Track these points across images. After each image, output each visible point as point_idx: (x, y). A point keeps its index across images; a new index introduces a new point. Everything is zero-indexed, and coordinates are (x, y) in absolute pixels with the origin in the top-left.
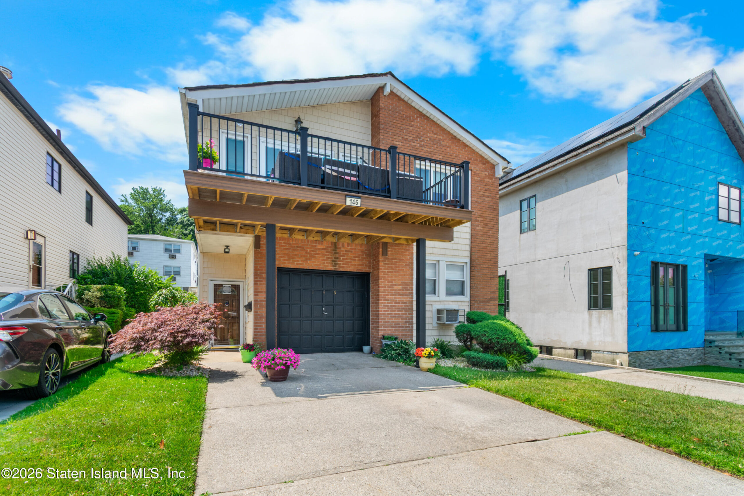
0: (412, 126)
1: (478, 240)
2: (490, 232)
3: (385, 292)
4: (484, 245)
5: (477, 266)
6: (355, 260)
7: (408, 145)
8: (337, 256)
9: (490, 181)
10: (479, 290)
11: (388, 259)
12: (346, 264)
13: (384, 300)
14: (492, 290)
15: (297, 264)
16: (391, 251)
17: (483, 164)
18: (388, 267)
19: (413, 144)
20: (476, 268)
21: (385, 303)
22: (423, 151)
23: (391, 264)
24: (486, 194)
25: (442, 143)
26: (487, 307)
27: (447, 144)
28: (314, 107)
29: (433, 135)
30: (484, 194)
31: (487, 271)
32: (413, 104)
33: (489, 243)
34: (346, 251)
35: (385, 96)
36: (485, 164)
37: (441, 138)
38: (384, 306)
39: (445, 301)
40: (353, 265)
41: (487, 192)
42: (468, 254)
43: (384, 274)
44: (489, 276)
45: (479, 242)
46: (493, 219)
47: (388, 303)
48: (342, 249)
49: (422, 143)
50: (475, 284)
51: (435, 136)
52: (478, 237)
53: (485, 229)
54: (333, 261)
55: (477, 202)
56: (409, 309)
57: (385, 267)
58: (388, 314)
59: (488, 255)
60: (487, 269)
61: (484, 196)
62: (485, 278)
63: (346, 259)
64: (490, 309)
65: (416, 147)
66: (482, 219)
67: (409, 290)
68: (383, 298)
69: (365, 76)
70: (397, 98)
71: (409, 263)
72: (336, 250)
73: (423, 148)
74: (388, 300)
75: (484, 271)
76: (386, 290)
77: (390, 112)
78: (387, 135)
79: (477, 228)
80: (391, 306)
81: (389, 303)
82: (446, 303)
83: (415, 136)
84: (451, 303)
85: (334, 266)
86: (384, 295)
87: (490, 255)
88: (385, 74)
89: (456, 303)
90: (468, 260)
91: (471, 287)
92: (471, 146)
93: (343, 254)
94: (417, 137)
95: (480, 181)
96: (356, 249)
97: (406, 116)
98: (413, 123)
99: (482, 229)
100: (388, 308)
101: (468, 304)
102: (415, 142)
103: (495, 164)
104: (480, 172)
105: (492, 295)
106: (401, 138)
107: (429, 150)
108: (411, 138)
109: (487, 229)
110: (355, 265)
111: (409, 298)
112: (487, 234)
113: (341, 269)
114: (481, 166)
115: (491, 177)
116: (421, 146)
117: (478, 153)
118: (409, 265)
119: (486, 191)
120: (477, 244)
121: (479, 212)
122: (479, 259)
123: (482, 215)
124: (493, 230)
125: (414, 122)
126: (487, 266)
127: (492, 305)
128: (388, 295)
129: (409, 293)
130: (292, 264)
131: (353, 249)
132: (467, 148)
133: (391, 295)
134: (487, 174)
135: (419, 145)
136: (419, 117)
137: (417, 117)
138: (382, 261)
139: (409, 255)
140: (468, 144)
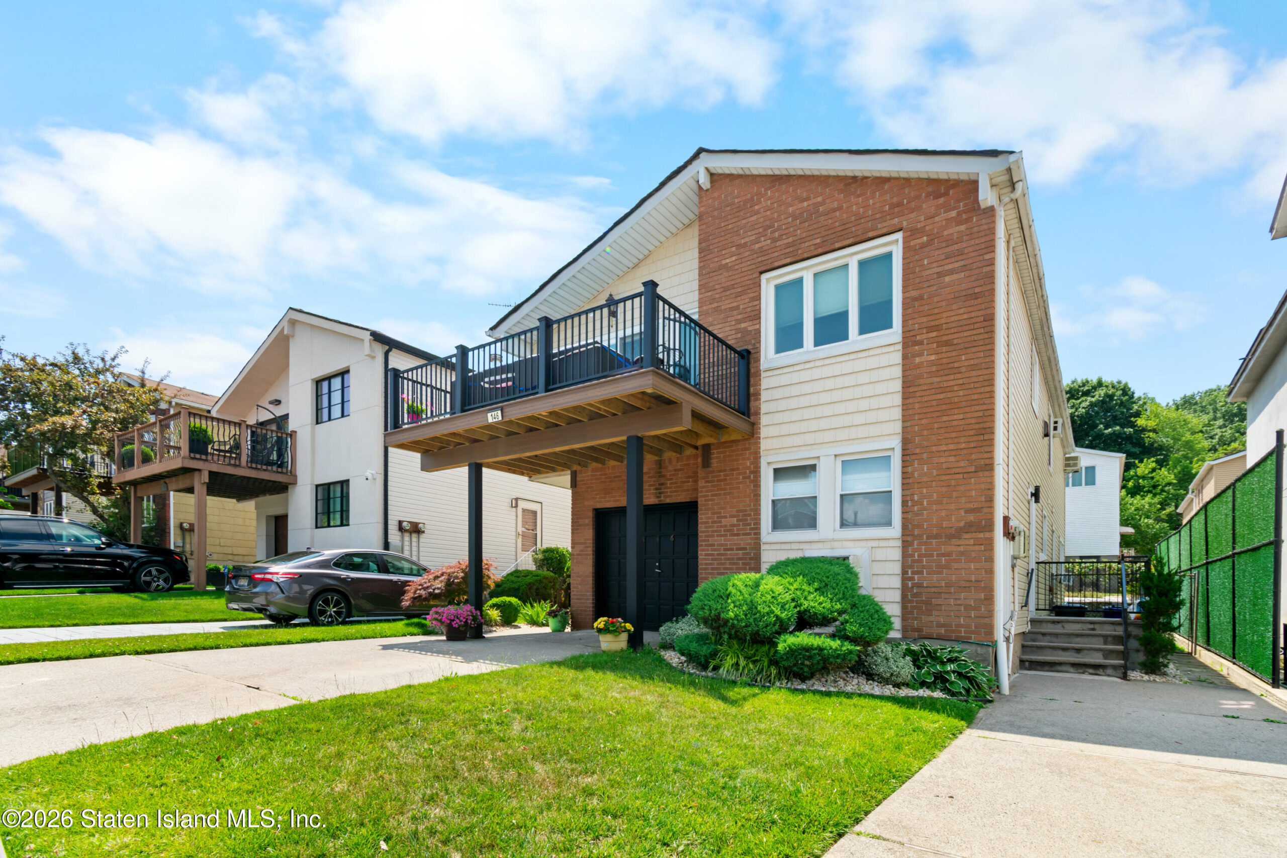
0: (758, 212)
1: (920, 388)
2: (963, 358)
3: (708, 532)
4: (942, 396)
5: (918, 451)
6: (688, 482)
7: (748, 253)
8: (662, 480)
9: (963, 228)
10: (925, 509)
11: (713, 472)
12: (675, 492)
13: (706, 545)
14: (971, 506)
15: (614, 501)
16: (717, 458)
17: (937, 196)
18: (712, 486)
19: (757, 246)
20: (913, 457)
21: (708, 550)
22: (778, 249)
23: (718, 481)
24: (946, 268)
25: (821, 209)
26: (953, 548)
27: (836, 205)
29: (800, 206)
30: (939, 270)
31: (952, 459)
32: (755, 172)
33: (956, 388)
34: (676, 470)
35: (707, 190)
36: (946, 194)
37: (820, 199)
38: (706, 555)
39: (833, 540)
40: (685, 491)
41: (953, 260)
42: (898, 427)
43: (706, 500)
44: (960, 470)
45: (924, 393)
46: (973, 321)
47: (712, 550)
48: (670, 468)
49: (777, 234)
50: (912, 495)
51: (805, 204)
52: (922, 381)
53: (944, 355)
54: (656, 489)
55: (915, 299)
56: (751, 559)
57: (708, 487)
58: (713, 569)
59: (955, 417)
60: (954, 453)
61: (940, 275)
62: (944, 478)
63: (676, 483)
64: (962, 553)
65: (764, 248)
66: (934, 334)
67: (750, 524)
68: (704, 541)
69: (663, 184)
70: (727, 180)
71: (751, 472)
72: (660, 472)
73: (778, 244)
74: (713, 545)
75: (942, 460)
76: (710, 527)
77: (716, 213)
78: (711, 256)
79: (917, 360)
80: (718, 555)
81: (715, 550)
82: (836, 544)
83: (761, 230)
84: (851, 544)
85: (658, 497)
86: (706, 536)
87: (961, 416)
88: (696, 156)
89: (864, 544)
90: (896, 443)
91: (904, 503)
92: (895, 175)
93: (671, 475)
94: (766, 228)
95: (929, 243)
96: (688, 465)
97: (746, 202)
98: (757, 207)
99: (933, 358)
100: (713, 560)
101: (899, 543)
102: (762, 239)
103: (973, 178)
104: (929, 221)
105: (972, 517)
106: (734, 249)
107: (790, 240)
108: (754, 237)
109: (954, 354)
110: (687, 490)
111: (751, 539)
112: (952, 365)
113: (668, 501)
114: (929, 206)
115: (964, 216)
116: (774, 240)
117: (920, 179)
118: (749, 477)
119: (948, 261)
120: (919, 399)
121: (924, 319)
122: (925, 433)
123: (933, 323)
124: (974, 350)
125: (759, 202)
126: (952, 447)
127: (972, 542)
128: (713, 536)
129: (751, 529)
130: (609, 501)
131: (685, 465)
132: (886, 186)
133: (718, 536)
134: (953, 214)
135: (769, 241)
136: (770, 188)
137: (766, 190)
138: (703, 478)
139: (749, 459)
140: (887, 175)
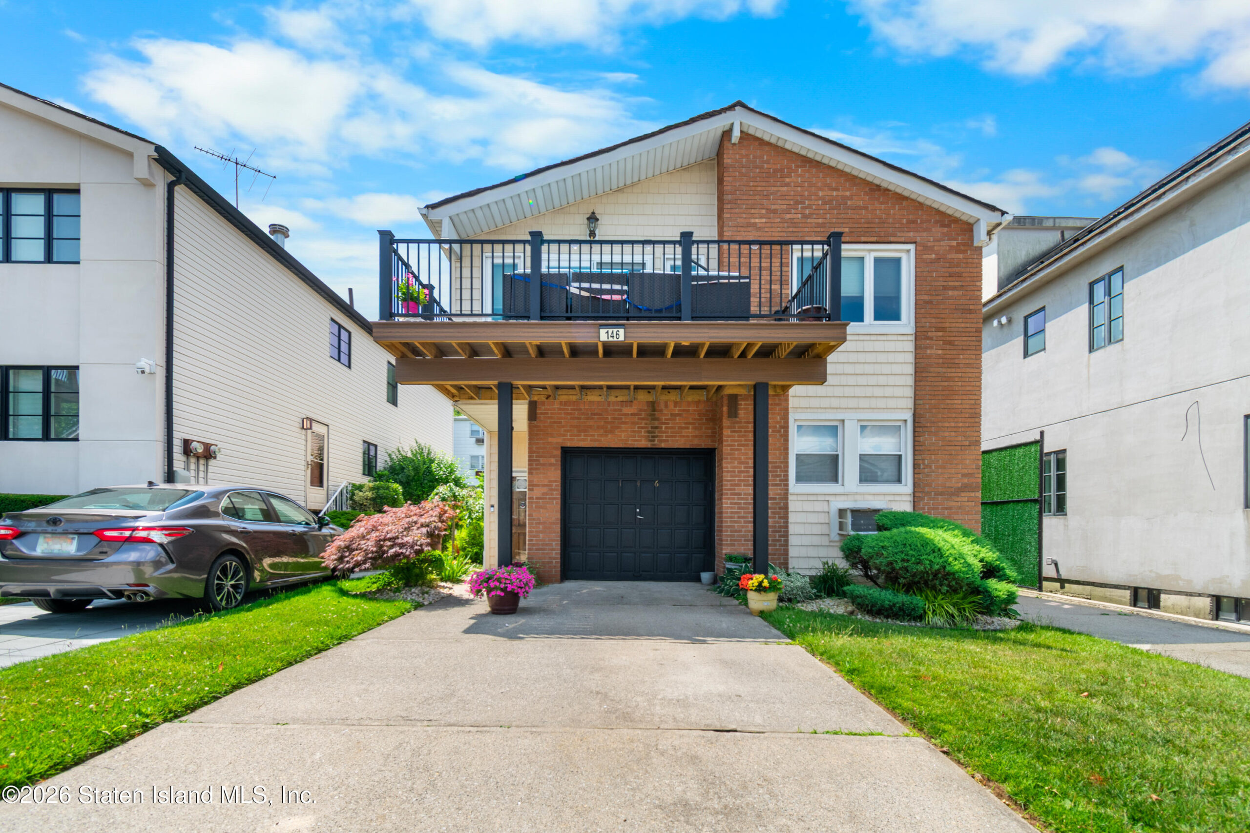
0: (788, 185)
1: (931, 375)
2: (961, 357)
3: (734, 481)
4: (946, 384)
5: (928, 425)
6: (688, 428)
7: (779, 220)
8: (656, 424)
9: (961, 256)
10: (933, 472)
11: (740, 422)
12: (672, 437)
13: (731, 494)
14: (965, 471)
15: (591, 440)
16: (745, 409)
17: (943, 226)
18: (739, 436)
19: (788, 216)
20: (925, 429)
21: (734, 499)
22: (809, 225)
23: (745, 432)
24: (950, 284)
25: (849, 203)
26: (954, 504)
27: (861, 204)
28: (620, 190)
29: (829, 193)
30: (945, 284)
31: (953, 434)
32: (788, 146)
33: (956, 379)
34: (672, 415)
35: (734, 144)
36: (949, 226)
37: (848, 194)
38: (731, 503)
39: (856, 494)
40: (684, 436)
41: (954, 279)
42: (910, 403)
43: (731, 450)
44: (959, 443)
45: (933, 379)
46: (969, 330)
47: (738, 499)
48: (665, 412)
49: (807, 212)
50: (923, 460)
51: (835, 193)
52: (932, 370)
53: (948, 352)
54: (649, 432)
55: (927, 302)
56: (780, 508)
57: (734, 436)
58: (739, 517)
59: (956, 402)
60: (954, 429)
61: (945, 288)
62: (947, 448)
63: (672, 428)
64: (960, 508)
65: (795, 221)
66: (941, 334)
67: (780, 476)
68: (730, 490)
69: (693, 120)
70: (757, 143)
71: (781, 427)
72: (654, 415)
73: (809, 220)
74: (740, 494)
75: (946, 434)
76: (736, 476)
77: (744, 170)
78: (737, 210)
79: (929, 351)
80: (745, 503)
81: (742, 499)
82: (858, 497)
83: (792, 202)
84: (871, 498)
85: (651, 441)
86: (731, 485)
87: (960, 402)
88: (731, 108)
89: (881, 497)
90: (908, 416)
91: (915, 466)
92: (913, 197)
93: (666, 419)
94: (797, 203)
95: (937, 260)
96: (688, 411)
97: (776, 171)
98: (787, 180)
99: (940, 352)
100: (739, 508)
101: (910, 498)
102: (793, 211)
103: (971, 221)
104: (937, 243)
105: (966, 480)
106: (764, 211)
107: (820, 221)
108: (784, 207)
109: (955, 352)
110: (688, 436)
111: (781, 490)
112: (952, 361)
113: (663, 445)
114: (938, 231)
115: (962, 248)
116: (805, 216)
117: (930, 207)
118: (780, 431)
119: (950, 279)
120: (929, 384)
121: (933, 320)
122: (934, 411)
123: (941, 325)
124: (968, 352)
125: (790, 176)
126: (953, 424)
127: (966, 499)
128: (740, 485)
129: (781, 480)
130: (584, 440)
131: (684, 410)
132: (904, 203)
133: (745, 485)
134: (954, 243)
135: (800, 216)
136: (801, 167)
137: (797, 167)
138: (728, 427)
139: (779, 414)
140: (906, 194)
